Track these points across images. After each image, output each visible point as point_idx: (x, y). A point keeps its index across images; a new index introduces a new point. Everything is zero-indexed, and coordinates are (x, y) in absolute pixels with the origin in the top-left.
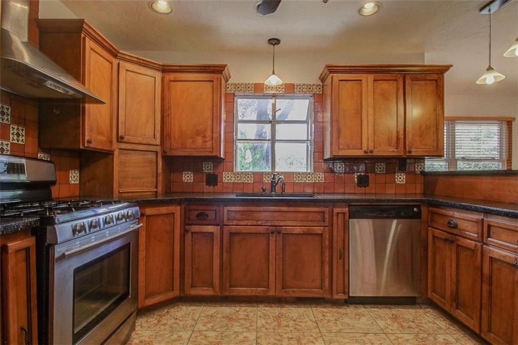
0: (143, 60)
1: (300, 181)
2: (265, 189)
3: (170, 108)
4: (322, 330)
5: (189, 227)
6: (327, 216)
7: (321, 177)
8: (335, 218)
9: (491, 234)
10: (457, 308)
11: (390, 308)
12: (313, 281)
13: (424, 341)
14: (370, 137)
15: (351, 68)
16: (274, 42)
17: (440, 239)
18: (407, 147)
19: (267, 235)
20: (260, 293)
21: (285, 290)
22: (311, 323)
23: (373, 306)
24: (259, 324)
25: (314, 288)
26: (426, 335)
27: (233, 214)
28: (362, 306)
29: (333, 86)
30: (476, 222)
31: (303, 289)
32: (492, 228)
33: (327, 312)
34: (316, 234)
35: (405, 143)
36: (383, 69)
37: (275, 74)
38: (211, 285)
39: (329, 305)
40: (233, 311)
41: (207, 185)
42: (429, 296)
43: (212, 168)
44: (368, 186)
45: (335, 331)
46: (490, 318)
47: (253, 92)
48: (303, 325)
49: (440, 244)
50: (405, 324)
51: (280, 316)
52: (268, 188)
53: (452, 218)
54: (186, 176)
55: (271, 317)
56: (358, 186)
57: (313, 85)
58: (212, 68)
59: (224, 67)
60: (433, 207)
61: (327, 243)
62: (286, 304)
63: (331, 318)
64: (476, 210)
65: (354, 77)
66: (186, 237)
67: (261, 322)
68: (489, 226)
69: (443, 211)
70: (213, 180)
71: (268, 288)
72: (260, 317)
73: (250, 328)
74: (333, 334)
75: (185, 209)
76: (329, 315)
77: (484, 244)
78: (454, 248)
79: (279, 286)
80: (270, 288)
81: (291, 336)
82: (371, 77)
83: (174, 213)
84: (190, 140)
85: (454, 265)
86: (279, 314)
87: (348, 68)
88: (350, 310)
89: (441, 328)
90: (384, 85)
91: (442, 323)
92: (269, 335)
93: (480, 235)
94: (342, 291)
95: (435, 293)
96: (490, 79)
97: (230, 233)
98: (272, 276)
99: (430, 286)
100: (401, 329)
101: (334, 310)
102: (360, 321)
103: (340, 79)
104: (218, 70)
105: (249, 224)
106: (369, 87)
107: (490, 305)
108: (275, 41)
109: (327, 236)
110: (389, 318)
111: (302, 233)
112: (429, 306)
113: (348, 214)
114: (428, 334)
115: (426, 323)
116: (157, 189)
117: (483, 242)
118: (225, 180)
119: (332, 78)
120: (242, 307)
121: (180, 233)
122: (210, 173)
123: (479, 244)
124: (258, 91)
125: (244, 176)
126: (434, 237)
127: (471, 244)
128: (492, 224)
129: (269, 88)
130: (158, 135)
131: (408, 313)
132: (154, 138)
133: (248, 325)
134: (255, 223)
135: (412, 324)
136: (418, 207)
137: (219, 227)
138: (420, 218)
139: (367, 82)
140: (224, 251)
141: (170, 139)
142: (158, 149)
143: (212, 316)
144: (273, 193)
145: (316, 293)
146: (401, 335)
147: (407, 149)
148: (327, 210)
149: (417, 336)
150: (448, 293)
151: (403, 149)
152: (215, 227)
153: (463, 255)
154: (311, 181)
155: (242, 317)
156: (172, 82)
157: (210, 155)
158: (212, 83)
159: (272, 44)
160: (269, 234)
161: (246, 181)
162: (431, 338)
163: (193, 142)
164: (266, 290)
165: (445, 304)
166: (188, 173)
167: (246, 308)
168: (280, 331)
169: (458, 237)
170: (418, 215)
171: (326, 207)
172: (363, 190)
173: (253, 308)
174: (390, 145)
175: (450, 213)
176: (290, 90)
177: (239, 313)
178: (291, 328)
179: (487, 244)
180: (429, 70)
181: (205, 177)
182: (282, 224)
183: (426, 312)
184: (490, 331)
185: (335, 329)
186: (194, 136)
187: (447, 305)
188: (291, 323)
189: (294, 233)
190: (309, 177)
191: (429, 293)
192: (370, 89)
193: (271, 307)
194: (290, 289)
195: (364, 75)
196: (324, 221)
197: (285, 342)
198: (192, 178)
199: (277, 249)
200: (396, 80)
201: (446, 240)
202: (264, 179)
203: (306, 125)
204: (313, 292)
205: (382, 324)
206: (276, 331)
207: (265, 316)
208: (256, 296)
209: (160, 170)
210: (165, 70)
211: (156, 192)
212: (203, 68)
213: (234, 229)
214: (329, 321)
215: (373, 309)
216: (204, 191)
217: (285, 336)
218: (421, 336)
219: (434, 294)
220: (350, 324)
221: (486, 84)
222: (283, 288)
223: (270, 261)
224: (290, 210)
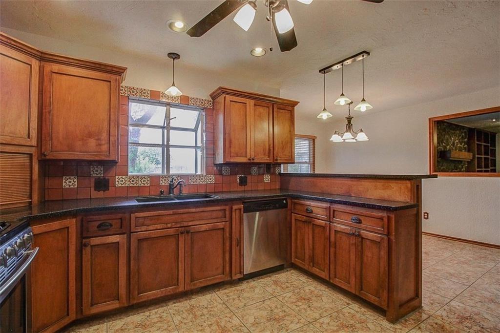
0: (15, 41)
1: (195, 183)
2: (163, 192)
3: (51, 103)
4: (232, 308)
5: (88, 240)
6: (227, 213)
7: (211, 179)
8: (233, 213)
9: (335, 216)
10: (313, 266)
11: (270, 276)
12: (217, 269)
13: (299, 295)
14: (252, 148)
15: (239, 93)
16: (174, 56)
17: (301, 221)
18: (275, 156)
19: (176, 237)
20: (170, 292)
21: (193, 283)
22: (221, 305)
23: (258, 278)
24: (177, 322)
25: (217, 275)
26: (298, 290)
27: (141, 220)
28: (251, 280)
29: (226, 105)
30: (326, 209)
31: (209, 279)
32: (335, 212)
33: (229, 293)
34: (218, 229)
35: (273, 154)
36: (260, 97)
37: (175, 86)
38: (117, 298)
39: (227, 286)
40: (143, 317)
41: (95, 190)
42: (292, 261)
43: (102, 172)
44: (247, 185)
45: (241, 306)
46: (335, 268)
47: (149, 98)
48: (215, 309)
49: (300, 224)
50: (283, 286)
51: (192, 307)
52: (166, 190)
53: (308, 207)
54: (67, 182)
55: (184, 311)
56: (240, 185)
57: (205, 100)
58: (109, 68)
59: (125, 69)
60: (295, 199)
61: (228, 235)
62: (193, 295)
63: (235, 297)
64: (326, 201)
65: (240, 100)
66: (84, 252)
67: (177, 319)
68: (334, 211)
69: (303, 202)
70: (102, 184)
71: (178, 285)
72: (174, 314)
73: (169, 329)
74: (241, 310)
75: (82, 220)
76: (231, 294)
77: (331, 222)
78: (311, 226)
79: (188, 280)
80: (179, 284)
81: (210, 323)
82: (252, 102)
83: (68, 228)
84: (80, 143)
85: (311, 238)
86: (190, 306)
87: (237, 92)
88: (245, 285)
89: (304, 282)
90: (261, 110)
91: (304, 278)
92: (190, 329)
93: (328, 217)
94: (239, 272)
95: (297, 258)
96: (325, 116)
97: (139, 240)
98: (181, 274)
99: (293, 254)
100: (283, 290)
101: (233, 289)
102: (255, 292)
103: (231, 100)
104: (119, 71)
105: (158, 228)
106: (251, 110)
107: (335, 261)
108: (176, 56)
109: (228, 230)
110: (272, 284)
111: (208, 229)
112: (291, 268)
113: (243, 210)
114: (299, 289)
115: (295, 281)
116: (31, 199)
117: (330, 221)
118: (118, 184)
119: (225, 98)
120: (151, 310)
121: (76, 247)
122: (99, 178)
123: (328, 223)
124: (154, 98)
125: (140, 180)
126: (296, 220)
127: (322, 223)
128: (336, 209)
129: (165, 97)
130: (34, 133)
131: (282, 276)
132: (29, 137)
133: (166, 326)
134: (165, 226)
135: (287, 284)
136: (286, 199)
137: (126, 235)
138: (287, 207)
139: (250, 106)
140: (132, 259)
141: (51, 139)
142: (33, 151)
143: (122, 330)
144: (171, 195)
145: (220, 278)
146: (284, 295)
147: (275, 158)
148: (227, 208)
149: (294, 292)
150: (307, 257)
151: (272, 157)
152: (121, 236)
153: (317, 230)
154: (204, 183)
155: (156, 320)
156: (54, 74)
157: (106, 159)
158: (109, 84)
159: (172, 57)
160: (178, 234)
161: (143, 185)
162: (302, 291)
163: (83, 145)
164: (175, 288)
165: (305, 265)
166: (70, 178)
167: (156, 310)
168: (198, 321)
169: (313, 219)
170: (285, 206)
171: (226, 205)
172: (242, 188)
173: (163, 308)
174: (264, 155)
175: (308, 203)
176: (185, 102)
177: (151, 317)
178: (207, 316)
179: (332, 222)
180: (287, 103)
181: (93, 181)
182: (190, 224)
183: (292, 273)
184: (335, 277)
185: (241, 305)
186: (85, 138)
187: (306, 265)
188: (205, 311)
189: (202, 230)
190: (202, 179)
191: (293, 259)
192: (252, 112)
193: (180, 302)
194: (197, 281)
195: (247, 100)
196: (225, 217)
197: (208, 330)
198: (76, 183)
199: (186, 247)
200: (268, 107)
201: (305, 222)
202: (161, 182)
203: (194, 133)
204: (216, 279)
205: (270, 290)
206: (194, 323)
207: (178, 312)
208: (166, 295)
209: (36, 176)
210: (43, 58)
211: (30, 203)
212: (98, 66)
213: (142, 235)
214: (234, 300)
215: (259, 280)
216: (92, 197)
217: (205, 324)
218: (296, 291)
219: (297, 260)
220: (249, 297)
221: (322, 119)
222: (191, 282)
223: (180, 259)
224: (197, 211)
